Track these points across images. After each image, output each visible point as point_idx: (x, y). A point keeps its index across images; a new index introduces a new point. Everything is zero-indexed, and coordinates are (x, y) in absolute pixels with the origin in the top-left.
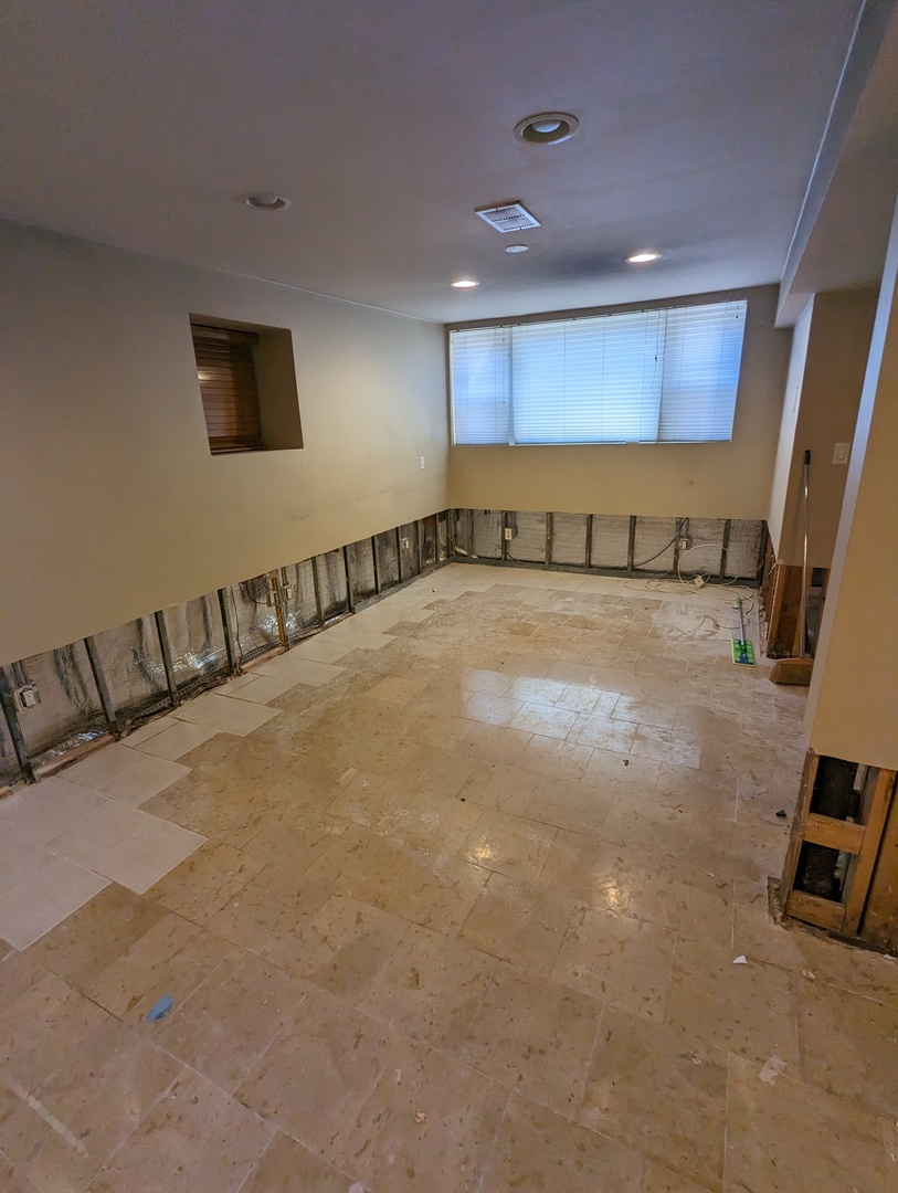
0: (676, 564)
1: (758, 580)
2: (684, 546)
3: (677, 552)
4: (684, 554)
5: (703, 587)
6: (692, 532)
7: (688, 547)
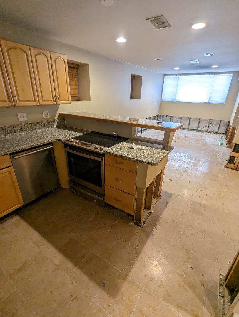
0: (208, 129)
1: (226, 134)
2: (210, 126)
3: (208, 127)
4: (210, 127)
5: (213, 134)
6: (213, 123)
7: (211, 126)
